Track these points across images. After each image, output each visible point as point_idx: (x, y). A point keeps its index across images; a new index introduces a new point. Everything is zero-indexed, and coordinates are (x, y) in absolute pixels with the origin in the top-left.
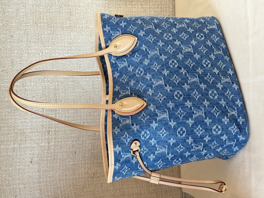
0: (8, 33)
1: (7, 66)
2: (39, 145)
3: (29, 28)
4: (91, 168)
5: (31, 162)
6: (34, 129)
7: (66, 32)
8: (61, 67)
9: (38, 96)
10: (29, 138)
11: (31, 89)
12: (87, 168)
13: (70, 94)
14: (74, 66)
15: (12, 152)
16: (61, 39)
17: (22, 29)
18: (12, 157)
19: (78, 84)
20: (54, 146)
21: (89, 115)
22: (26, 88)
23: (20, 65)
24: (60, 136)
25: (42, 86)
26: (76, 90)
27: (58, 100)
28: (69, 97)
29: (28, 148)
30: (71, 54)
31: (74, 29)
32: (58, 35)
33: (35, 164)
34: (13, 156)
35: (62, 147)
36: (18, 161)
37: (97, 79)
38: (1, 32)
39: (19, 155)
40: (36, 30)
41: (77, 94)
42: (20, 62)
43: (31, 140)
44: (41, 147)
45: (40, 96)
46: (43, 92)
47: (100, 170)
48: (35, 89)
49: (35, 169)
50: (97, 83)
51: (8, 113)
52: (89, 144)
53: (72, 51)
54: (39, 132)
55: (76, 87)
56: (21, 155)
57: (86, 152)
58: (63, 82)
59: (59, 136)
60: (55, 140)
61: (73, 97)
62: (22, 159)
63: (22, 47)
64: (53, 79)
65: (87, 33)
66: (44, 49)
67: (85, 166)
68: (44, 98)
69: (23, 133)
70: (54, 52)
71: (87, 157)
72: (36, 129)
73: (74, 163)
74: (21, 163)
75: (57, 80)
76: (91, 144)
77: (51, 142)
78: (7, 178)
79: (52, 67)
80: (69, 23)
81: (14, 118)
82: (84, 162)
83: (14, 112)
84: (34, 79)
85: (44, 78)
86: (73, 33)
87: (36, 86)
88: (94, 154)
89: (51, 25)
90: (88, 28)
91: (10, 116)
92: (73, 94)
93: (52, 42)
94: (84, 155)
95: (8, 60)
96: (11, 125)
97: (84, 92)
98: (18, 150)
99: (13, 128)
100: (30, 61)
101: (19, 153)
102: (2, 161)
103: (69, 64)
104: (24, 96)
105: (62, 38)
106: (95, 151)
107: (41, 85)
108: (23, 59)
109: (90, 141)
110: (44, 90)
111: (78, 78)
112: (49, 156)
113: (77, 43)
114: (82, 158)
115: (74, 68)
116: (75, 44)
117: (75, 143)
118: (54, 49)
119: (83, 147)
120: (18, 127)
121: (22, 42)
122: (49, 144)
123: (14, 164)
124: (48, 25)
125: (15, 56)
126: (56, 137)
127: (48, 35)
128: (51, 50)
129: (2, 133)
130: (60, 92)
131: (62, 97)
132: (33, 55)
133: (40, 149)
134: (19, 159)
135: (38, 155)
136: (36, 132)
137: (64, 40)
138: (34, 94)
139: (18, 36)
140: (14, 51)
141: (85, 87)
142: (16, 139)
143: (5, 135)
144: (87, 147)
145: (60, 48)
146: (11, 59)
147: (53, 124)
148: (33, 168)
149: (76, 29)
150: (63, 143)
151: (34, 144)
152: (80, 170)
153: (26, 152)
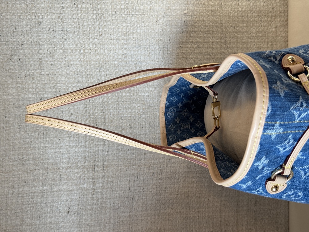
0: (35, 19)
1: (32, 68)
2: (80, 188)
3: (65, 11)
4: (156, 222)
5: (67, 213)
6: (73, 163)
7: (120, 17)
8: (112, 71)
9: (78, 113)
10: (65, 177)
12: (149, 222)
13: (124, 111)
14: (132, 69)
15: (40, 197)
16: (112, 28)
17: (54, 12)
18: (40, 205)
19: (136, 96)
20: (101, 189)
23: (52, 67)
24: (111, 173)
26: (134, 105)
27: (107, 119)
28: (124, 115)
29: (64, 191)
30: (127, 50)
31: (132, 13)
32: (108, 21)
33: (74, 215)
34: (41, 202)
35: (113, 191)
36: (49, 210)
38: (24, 17)
39: (50, 201)
40: (75, 14)
41: (135, 111)
42: (53, 63)
43: (67, 179)
44: (82, 190)
45: (81, 113)
46: (85, 107)
47: (169, 225)
49: (74, 222)
51: (34, 139)
52: (152, 186)
53: (128, 46)
54: (79, 168)
55: (134, 100)
56: (53, 201)
57: (148, 198)
59: (109, 173)
60: (103, 179)
61: (129, 116)
62: (54, 207)
63: (55, 40)
65: (151, 18)
66: (87, 43)
67: (147, 219)
68: (87, 117)
69: (57, 168)
70: (101, 47)
71: (150, 206)
72: (75, 162)
73: (131, 214)
74: (54, 214)
76: (156, 186)
77: (98, 183)
79: (98, 70)
80: (124, 4)
81: (43, 147)
82: (145, 212)
83: (43, 138)
88: (161, 201)
89: (98, 6)
90: (152, 10)
91: (37, 144)
92: (130, 110)
93: (100, 33)
94: (145, 203)
95: (34, 60)
96: (39, 156)
97: (146, 107)
98: (49, 194)
99: (42, 162)
100: (67, 61)
101: (50, 199)
102: (26, 211)
103: (124, 65)
104: (58, 114)
105: (114, 27)
106: (162, 197)
108: (56, 58)
109: (154, 181)
110: (86, 105)
112: (94, 203)
113: (136, 33)
114: (142, 206)
116: (133, 35)
117: (132, 185)
118: (102, 44)
119: (144, 190)
120: (48, 159)
121: (55, 32)
122: (94, 185)
123: (44, 216)
124: (94, 6)
125: (45, 53)
126: (104, 176)
127: (93, 22)
128: (98, 44)
129: (26, 168)
130: (111, 107)
131: (113, 115)
132: (70, 52)
133: (82, 193)
134: (50, 208)
135: (78, 202)
136: (76, 168)
137: (117, 30)
138: (72, 110)
139: (49, 23)
140: (42, 46)
141: (147, 100)
142: (46, 178)
143: (30, 172)
144: (151, 191)
145: (110, 42)
146: (38, 58)
147: (100, 156)
148: (71, 221)
149: (135, 13)
150: (114, 184)
151: (72, 185)
152: (140, 224)
153: (61, 197)
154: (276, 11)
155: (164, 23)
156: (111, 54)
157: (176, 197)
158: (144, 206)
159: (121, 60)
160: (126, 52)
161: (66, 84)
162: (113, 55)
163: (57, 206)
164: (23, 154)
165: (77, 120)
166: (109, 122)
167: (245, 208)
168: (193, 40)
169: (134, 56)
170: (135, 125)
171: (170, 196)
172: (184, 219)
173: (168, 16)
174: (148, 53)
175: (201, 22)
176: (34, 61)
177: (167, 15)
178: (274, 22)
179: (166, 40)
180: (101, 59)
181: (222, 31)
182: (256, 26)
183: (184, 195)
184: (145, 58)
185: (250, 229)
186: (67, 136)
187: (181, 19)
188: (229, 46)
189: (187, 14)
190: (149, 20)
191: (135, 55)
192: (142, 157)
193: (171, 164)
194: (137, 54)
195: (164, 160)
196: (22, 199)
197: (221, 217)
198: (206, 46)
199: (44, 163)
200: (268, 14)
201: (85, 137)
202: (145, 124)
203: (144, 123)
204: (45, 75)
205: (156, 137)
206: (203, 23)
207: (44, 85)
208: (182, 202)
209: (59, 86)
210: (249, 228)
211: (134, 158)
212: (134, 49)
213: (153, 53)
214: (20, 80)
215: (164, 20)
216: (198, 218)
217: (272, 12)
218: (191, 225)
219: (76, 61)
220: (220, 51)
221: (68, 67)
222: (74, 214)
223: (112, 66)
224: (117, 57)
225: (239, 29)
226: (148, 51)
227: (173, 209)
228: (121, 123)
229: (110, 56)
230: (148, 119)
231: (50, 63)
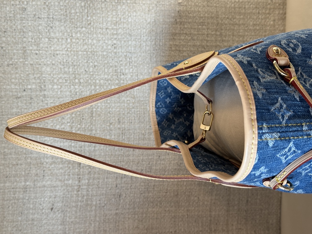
0: (19, 4)
1: (15, 57)
2: (65, 184)
4: (144, 220)
5: (51, 210)
7: (110, 5)
8: (101, 62)
10: (49, 172)
11: (54, 95)
12: (136, 221)
14: (121, 61)
15: (22, 193)
16: (101, 16)
18: (22, 201)
20: (87, 186)
21: (143, 138)
22: (46, 94)
23: (36, 56)
25: (71, 91)
26: (123, 98)
27: (95, 113)
29: (47, 188)
30: (117, 41)
32: (97, 9)
33: (57, 212)
34: (23, 199)
35: (99, 188)
36: (31, 206)
38: (7, 3)
39: (32, 197)
41: (124, 105)
42: (37, 52)
43: (52, 175)
44: (67, 186)
47: (157, 224)
48: (60, 96)
49: (58, 219)
53: (118, 36)
54: (64, 163)
56: (36, 198)
57: (136, 195)
58: (103, 85)
60: (89, 176)
61: (118, 110)
62: (37, 204)
63: (40, 28)
65: (144, 7)
66: (74, 32)
67: (134, 217)
69: (40, 163)
70: (90, 37)
71: (138, 203)
73: (117, 211)
74: (37, 210)
75: (94, 81)
76: (145, 183)
77: (83, 179)
78: (15, 232)
79: (86, 61)
82: (132, 210)
84: (58, 80)
85: (74, 78)
87: (60, 90)
88: (149, 199)
92: (119, 104)
93: (88, 21)
94: (133, 201)
95: (18, 48)
96: (21, 150)
97: (136, 101)
98: (32, 189)
99: (25, 156)
100: (52, 51)
101: (33, 195)
102: (7, 207)
103: (113, 57)
105: (103, 15)
106: (150, 195)
107: (69, 90)
108: (41, 47)
111: (126, 80)
112: (80, 200)
113: (127, 23)
114: (129, 204)
115: (121, 64)
116: (124, 25)
117: (120, 182)
118: (91, 33)
119: (132, 187)
120: (31, 154)
121: (40, 20)
122: (79, 181)
123: (26, 212)
125: (29, 42)
126: (90, 172)
127: (81, 10)
128: (86, 33)
129: (7, 162)
131: (101, 108)
132: (56, 41)
133: (66, 189)
134: (33, 204)
135: (62, 199)
136: (61, 163)
137: (106, 19)
139: (34, 10)
140: (26, 34)
142: (29, 173)
143: (12, 167)
144: (139, 188)
145: (99, 31)
146: (22, 46)
147: (86, 151)
148: (55, 218)
149: (126, 1)
150: (101, 181)
151: (56, 181)
152: (126, 222)
153: (44, 193)
154: (275, 3)
155: (156, 13)
156: (100, 44)
157: (165, 195)
158: (131, 204)
159: (110, 51)
160: (116, 43)
161: (52, 75)
162: (102, 45)
163: (40, 202)
164: (5, 148)
166: (97, 116)
167: (236, 208)
168: (187, 32)
169: (124, 47)
170: (124, 120)
171: (158, 194)
172: (173, 218)
173: (161, 6)
174: (139, 44)
175: (196, 13)
176: (18, 50)
177: (160, 5)
178: (272, 15)
179: (158, 31)
180: (89, 49)
181: (218, 23)
182: (253, 19)
183: (174, 193)
184: (136, 49)
185: (240, 229)
187: (174, 9)
188: (224, 38)
189: (182, 4)
190: (141, 9)
191: (126, 46)
193: (161, 161)
194: (128, 45)
195: (154, 157)
196: (3, 195)
197: (211, 216)
198: (201, 38)
199: (26, 158)
200: (266, 6)
202: (135, 119)
203: (133, 118)
204: (29, 64)
205: (145, 132)
206: (198, 14)
207: (28, 75)
208: (171, 200)
209: (44, 77)
210: (239, 227)
211: (122, 154)
212: (124, 40)
213: (144, 44)
214: (2, 70)
215: (156, 10)
216: (187, 217)
217: (271, 4)
218: (179, 224)
219: (62, 51)
220: (215, 44)
221: (53, 57)
222: (58, 211)
223: (100, 57)
224: (106, 48)
225: (235, 21)
226: (139, 42)
227: (161, 207)
228: (109, 117)
229: (99, 46)
230: (138, 114)
231: (34, 52)
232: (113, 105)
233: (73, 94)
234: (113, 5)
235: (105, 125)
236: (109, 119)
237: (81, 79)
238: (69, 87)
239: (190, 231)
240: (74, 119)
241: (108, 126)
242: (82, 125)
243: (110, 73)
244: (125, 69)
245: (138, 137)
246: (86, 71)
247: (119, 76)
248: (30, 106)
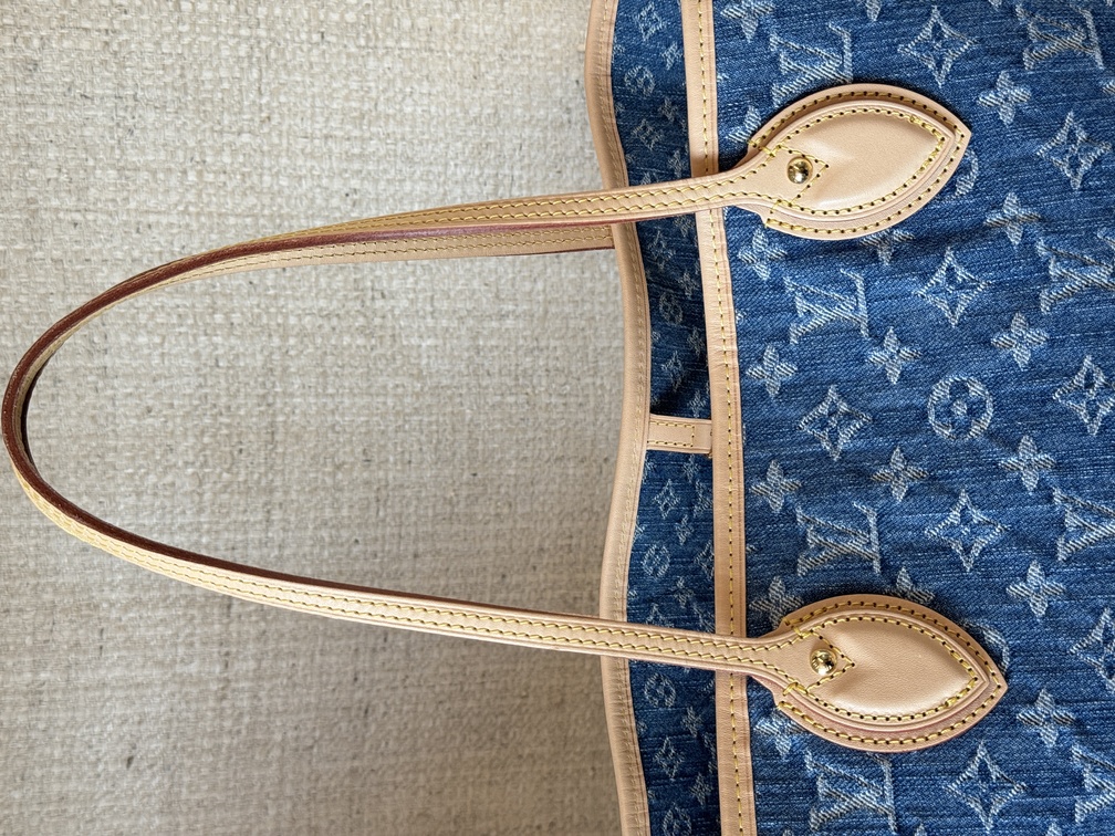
0: (12, 48)
2: (174, 675)
3: (130, 21)
4: (446, 791)
5: (126, 763)
6: (148, 589)
7: (339, 53)
9: (172, 406)
10: (121, 636)
11: (135, 369)
12: (421, 793)
15: (24, 709)
16: (309, 93)
17: (87, 25)
18: (24, 735)
19: (392, 346)
20: (252, 680)
21: (447, 516)
22: (109, 365)
23: (73, 232)
24: (290, 624)
25: (197, 355)
26: (382, 379)
27: (281, 430)
29: (113, 689)
30: (363, 179)
31: (384, 41)
32: (294, 67)
33: (149, 772)
34: (30, 728)
35: (295, 685)
37: (494, 324)
39: (61, 724)
40: (169, 35)
41: (385, 403)
42: (78, 217)
43: (128, 644)
44: (183, 683)
45: (183, 406)
46: (200, 386)
47: (491, 802)
48: (160, 371)
49: (150, 796)
50: (493, 342)
52: (437, 668)
53: (366, 162)
54: (173, 604)
55: (384, 362)
56: (72, 724)
57: (420, 708)
58: (313, 334)
59: (283, 623)
60: (261, 645)
61: (362, 419)
62: (77, 744)
63: (87, 133)
64: (259, 316)
65: (457, 64)
66: (212, 148)
67: (414, 781)
68: (207, 421)
69: (88, 605)
70: (266, 164)
71: (427, 735)
72: (156, 585)
73: (356, 763)
74: (75, 767)
75: (280, 321)
76: (452, 666)
77: (241, 657)
80: (357, 5)
81: (37, 529)
82: (408, 759)
84: (152, 316)
85: (208, 307)
86: (380, 60)
87: (160, 350)
88: (465, 721)
89: (256, 11)
90: (459, 35)
92: (367, 399)
93: (261, 110)
94: (410, 726)
95: (7, 204)
96: (22, 562)
97: (426, 389)
98: (58, 696)
99: (33, 581)
100: (133, 213)
101: (62, 714)
104: (94, 408)
105: (316, 90)
106: (469, 705)
107: (192, 350)
108: (92, 199)
109: (445, 652)
110: (205, 376)
111: (393, 316)
112: (226, 729)
113: (398, 117)
114: (397, 739)
116: (386, 124)
117: (367, 665)
118: (269, 151)
119: (408, 682)
120: (57, 573)
121: (89, 102)
122: (227, 666)
123: (38, 773)
124: (242, 9)
125: (49, 180)
126: (264, 632)
127: (237, 69)
128: (252, 153)
130: (296, 386)
131: (304, 414)
132: (147, 180)
133: (180, 692)
134: (62, 746)
135: (164, 726)
136: (161, 605)
137: (327, 102)
138: (148, 396)
139: (67, 68)
140: (39, 154)
141: (431, 361)
142: (48, 641)
144: (431, 684)
145: (300, 147)
146: (24, 197)
148: (141, 793)
149: (398, 41)
150: (301, 663)
151: (143, 667)
152: (388, 800)
153: (103, 707)
155: (502, 85)
156: (301, 190)
157: (519, 707)
158: (406, 738)
159: (338, 215)
160: (357, 187)
162: (310, 195)
163: (87, 739)
165: (169, 430)
166: (289, 440)
169: (387, 200)
170: (383, 454)
171: (498, 702)
172: (545, 779)
173: (519, 60)
174: (441, 190)
176: (7, 209)
177: (515, 57)
179: (508, 147)
180: (262, 209)
183: (549, 699)
186: (130, 489)
187: (565, 73)
190: (448, 69)
191: (392, 196)
192: (405, 565)
193: (508, 593)
194: (400, 194)
195: (485, 577)
199: (40, 588)
201: (198, 493)
202: (421, 449)
203: (416, 447)
204: (48, 261)
205: (456, 495)
207: (44, 298)
208: (540, 722)
211: (377, 569)
212: (389, 177)
213: (459, 192)
215: (502, 74)
216: (593, 777)
218: (567, 801)
219: (167, 213)
221: (135, 235)
222: (151, 766)
224: (324, 205)
226: (438, 184)
227: (505, 746)
228: (333, 445)
229: (300, 198)
230: (431, 432)
231: (68, 217)
232: (347, 402)
233: (205, 365)
234: (349, 56)
235: (317, 472)
236: (331, 450)
237: (233, 311)
238: (191, 338)
239: (601, 822)
240: (208, 452)
241: (329, 473)
242: (238, 473)
243: (338, 291)
244: (391, 278)
245: (430, 513)
246: (251, 283)
247: (368, 303)
248: (53, 409)
